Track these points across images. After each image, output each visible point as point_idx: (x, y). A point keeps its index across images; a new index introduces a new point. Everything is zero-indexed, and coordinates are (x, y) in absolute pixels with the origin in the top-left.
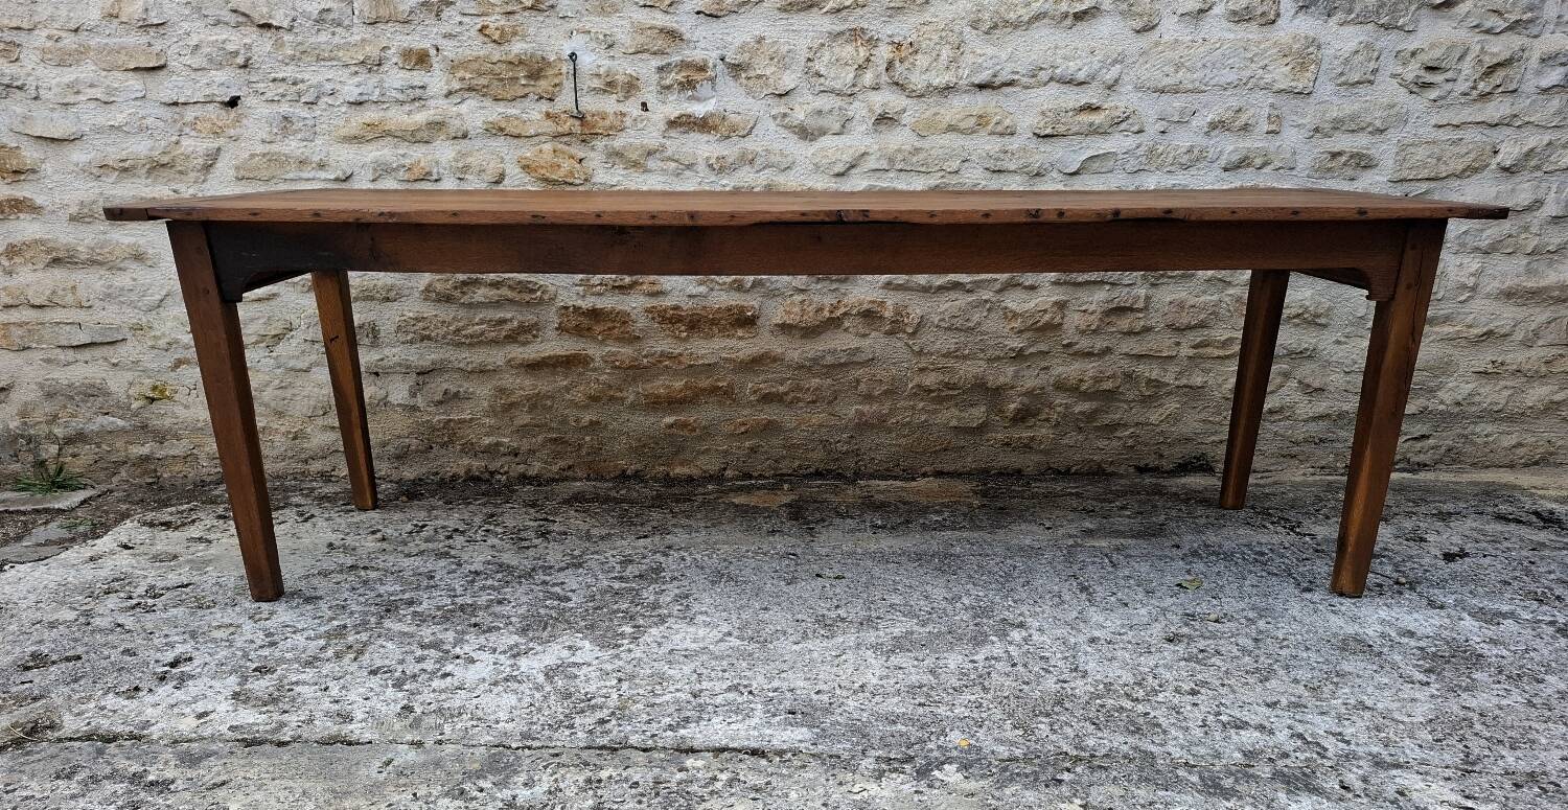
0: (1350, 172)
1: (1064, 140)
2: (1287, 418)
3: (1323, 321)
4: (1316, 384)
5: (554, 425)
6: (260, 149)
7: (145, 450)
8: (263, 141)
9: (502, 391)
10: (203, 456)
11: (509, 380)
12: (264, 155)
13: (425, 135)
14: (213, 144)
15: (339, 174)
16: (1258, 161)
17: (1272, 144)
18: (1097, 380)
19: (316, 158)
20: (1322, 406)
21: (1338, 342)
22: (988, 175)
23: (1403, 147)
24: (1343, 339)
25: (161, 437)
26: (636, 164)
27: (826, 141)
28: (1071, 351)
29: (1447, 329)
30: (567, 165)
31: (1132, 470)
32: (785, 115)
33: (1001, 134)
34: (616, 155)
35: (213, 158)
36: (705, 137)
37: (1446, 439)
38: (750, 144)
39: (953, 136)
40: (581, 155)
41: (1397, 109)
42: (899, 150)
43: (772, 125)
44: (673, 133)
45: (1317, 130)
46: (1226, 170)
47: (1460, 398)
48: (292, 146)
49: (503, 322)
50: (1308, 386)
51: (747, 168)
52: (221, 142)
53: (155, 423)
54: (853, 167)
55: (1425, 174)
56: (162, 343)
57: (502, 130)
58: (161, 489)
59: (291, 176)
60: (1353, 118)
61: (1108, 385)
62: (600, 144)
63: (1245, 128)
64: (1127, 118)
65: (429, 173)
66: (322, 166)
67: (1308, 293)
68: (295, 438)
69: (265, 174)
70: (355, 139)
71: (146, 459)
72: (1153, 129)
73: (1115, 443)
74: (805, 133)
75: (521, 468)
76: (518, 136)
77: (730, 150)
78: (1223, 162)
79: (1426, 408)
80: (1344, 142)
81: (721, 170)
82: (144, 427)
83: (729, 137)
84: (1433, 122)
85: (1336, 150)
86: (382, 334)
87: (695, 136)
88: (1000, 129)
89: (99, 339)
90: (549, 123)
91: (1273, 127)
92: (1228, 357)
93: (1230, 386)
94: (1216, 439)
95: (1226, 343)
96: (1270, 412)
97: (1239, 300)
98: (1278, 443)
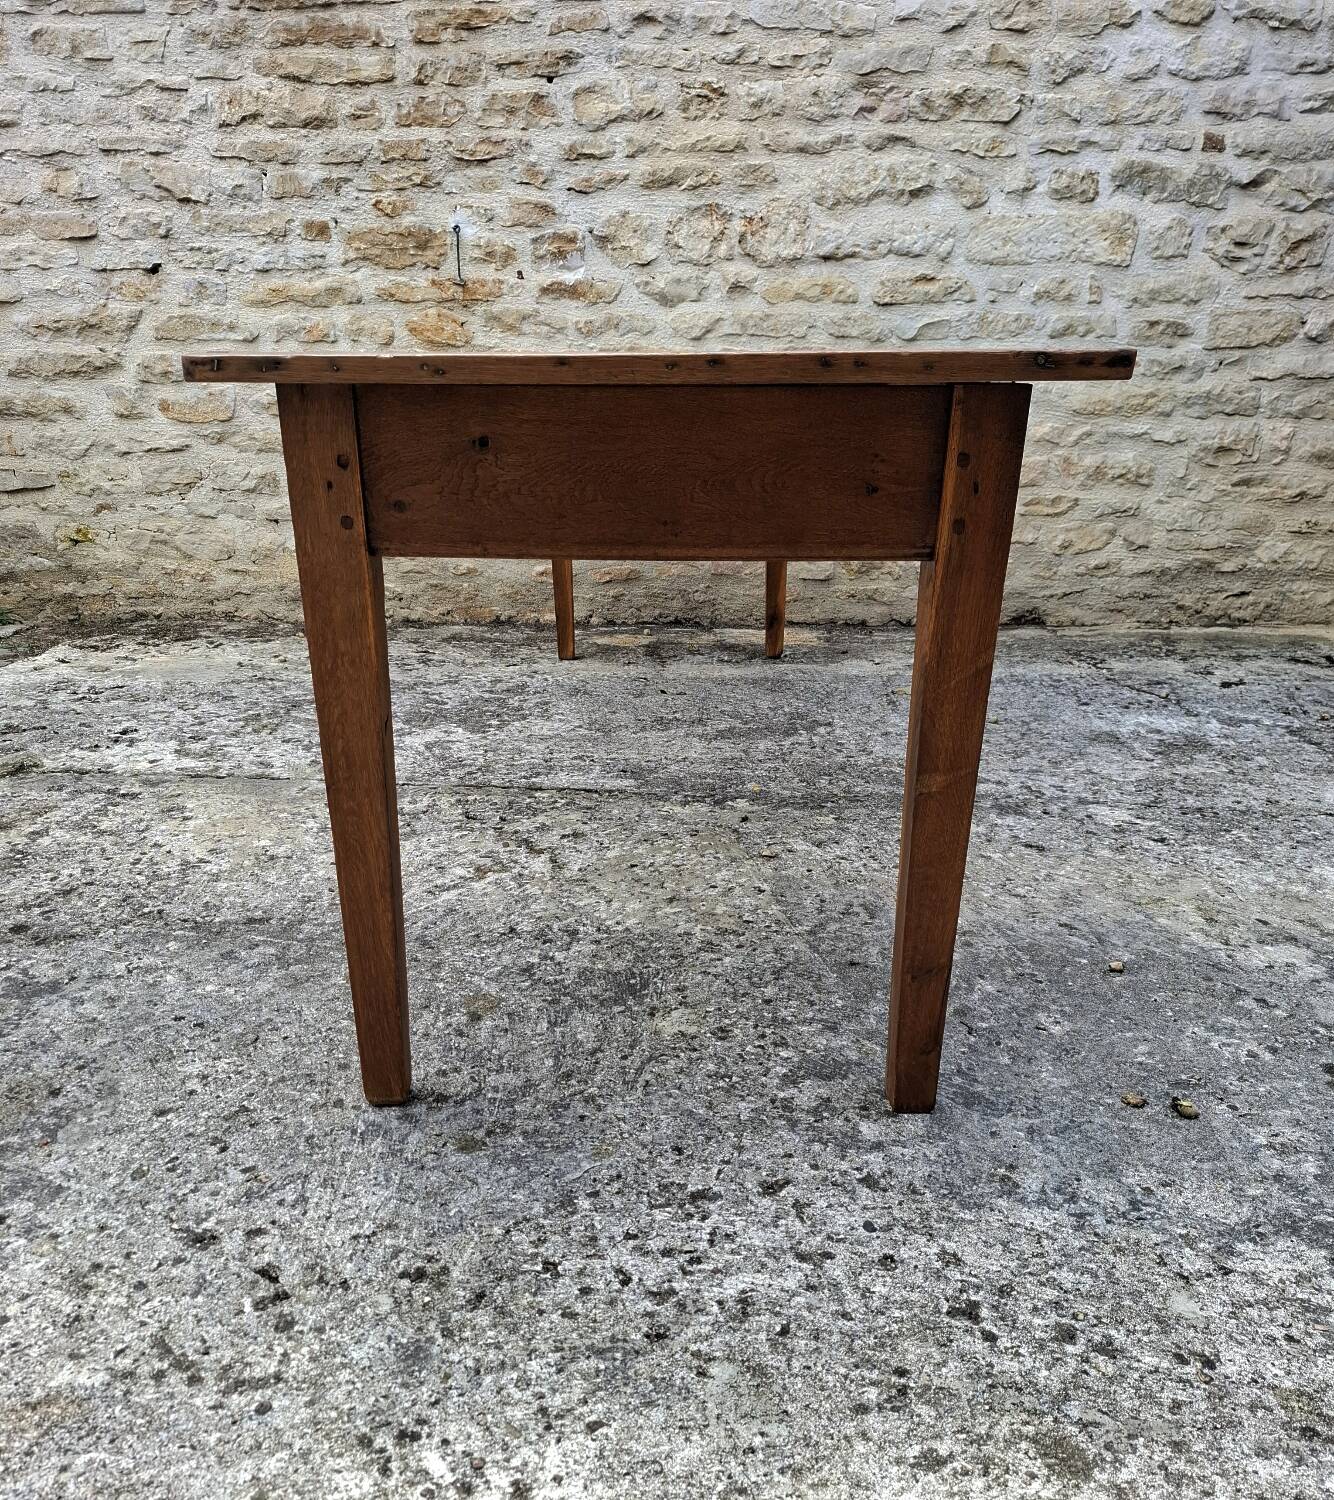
0: (1167, 340)
1: (901, 308)
2: (1113, 574)
3: (1145, 481)
4: (1140, 542)
5: (434, 571)
6: (177, 312)
7: (69, 589)
8: (181, 305)
10: (119, 595)
12: (181, 317)
13: (324, 300)
14: (135, 307)
15: (247, 335)
16: (1082, 329)
17: (1094, 313)
19: (227, 321)
20: (1145, 562)
21: (1160, 502)
22: (832, 340)
23: (1215, 317)
24: (1164, 499)
25: (82, 577)
26: (511, 328)
27: (682, 308)
29: (1263, 490)
30: (449, 328)
32: (647, 283)
33: (845, 303)
34: (494, 319)
35: (136, 319)
36: (574, 303)
37: (1265, 595)
38: (618, 310)
39: (797, 303)
40: (462, 319)
41: (1208, 282)
42: (751, 316)
43: (635, 293)
44: (545, 299)
45: (1135, 300)
46: (1052, 337)
47: (1276, 556)
48: (206, 309)
50: (1133, 543)
51: (613, 332)
52: (143, 305)
53: (78, 563)
54: (708, 332)
55: (1237, 342)
56: (86, 489)
57: (392, 295)
58: (82, 625)
59: (204, 336)
60: (1168, 289)
62: (480, 309)
63: (1068, 298)
64: (960, 288)
65: (327, 335)
66: (232, 328)
67: (1131, 455)
68: (203, 580)
69: (182, 335)
70: (262, 303)
71: (70, 597)
72: (983, 299)
74: (666, 300)
75: (405, 613)
76: (407, 302)
77: (597, 315)
78: (1048, 330)
79: (1245, 566)
80: (1162, 312)
81: (589, 334)
82: (68, 567)
83: (595, 303)
84: (1244, 294)
85: (1153, 319)
87: (565, 302)
88: (842, 297)
89: (31, 485)
90: (434, 289)
91: (1094, 297)
92: (1057, 515)
93: (1058, 543)
94: (1047, 593)
95: (1055, 501)
96: (1097, 568)
97: (1066, 460)
98: (1105, 598)
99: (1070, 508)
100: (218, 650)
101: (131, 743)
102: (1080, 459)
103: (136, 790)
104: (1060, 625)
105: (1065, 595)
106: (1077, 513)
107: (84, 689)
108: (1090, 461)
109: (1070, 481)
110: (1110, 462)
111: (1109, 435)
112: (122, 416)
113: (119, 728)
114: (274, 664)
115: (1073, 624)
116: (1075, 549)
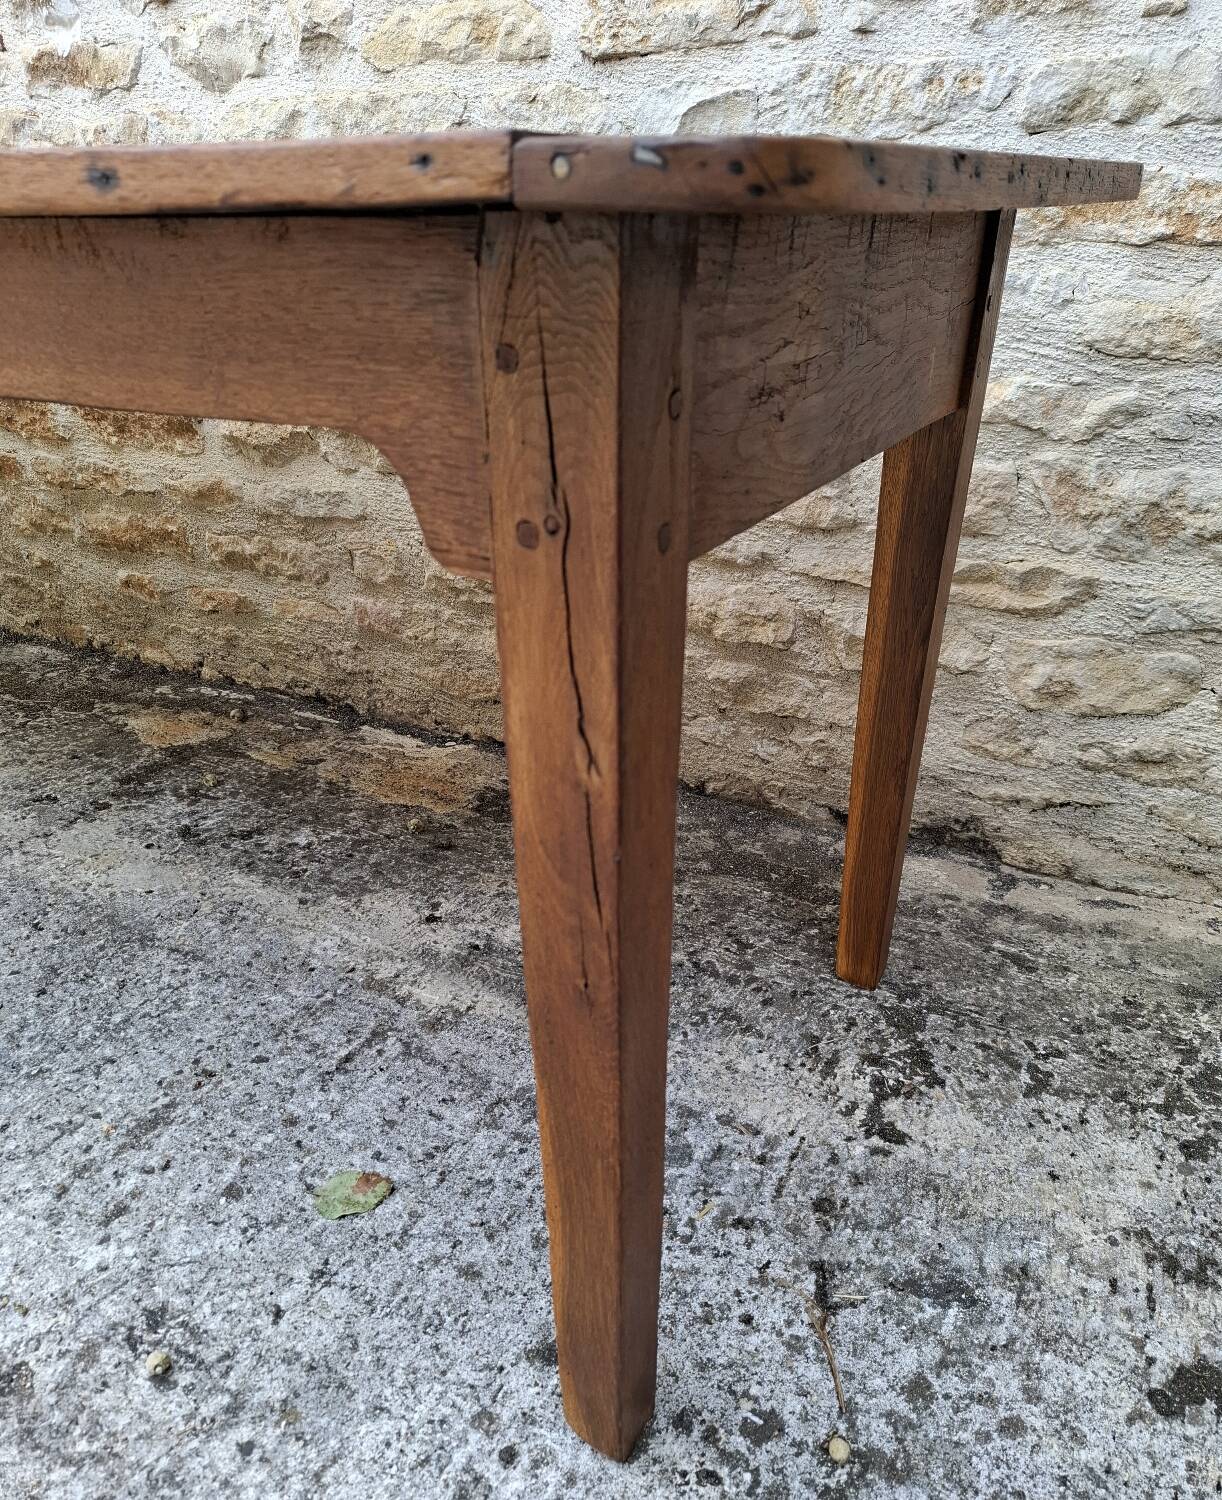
1: (642, 64)
2: (1185, 783)
17: (1158, 49)
18: (744, 621)
27: (243, 91)
31: (823, 814)
32: (175, 42)
33: (522, 59)
36: (79, 93)
38: (138, 103)
39: (432, 67)
42: (347, 105)
43: (163, 64)
44: (40, 87)
61: (765, 635)
72: (836, 27)
73: (790, 755)
74: (211, 78)
77: (112, 117)
78: (1019, 107)
83: (107, 92)
87: (67, 91)
88: (516, 47)
92: (1033, 614)
93: (1034, 681)
94: (1004, 791)
95: (1029, 580)
96: (1140, 759)
97: (1067, 477)
98: (1157, 832)
99: (1070, 603)
102: (1105, 480)
104: (1033, 869)
105: (1049, 805)
106: (1091, 616)
108: (1134, 485)
109: (1077, 534)
110: (1194, 493)
111: (1193, 419)
115: (1068, 873)
116: (1083, 703)
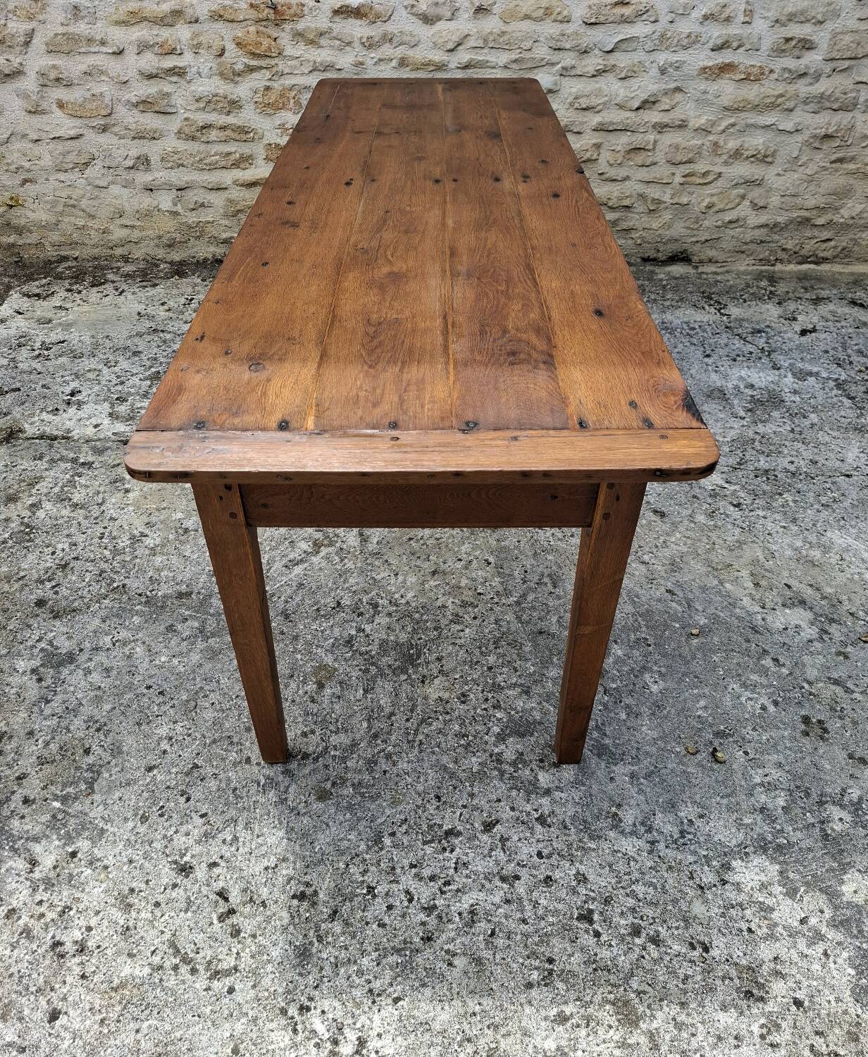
0: (796, 52)
1: (603, 26)
2: (741, 226)
3: (769, 159)
4: (761, 204)
6: (61, 30)
7: (11, 240)
8: (62, 24)
9: (231, 201)
10: (47, 244)
11: (236, 193)
12: (64, 35)
13: (169, 20)
14: (28, 26)
15: (115, 49)
16: (735, 44)
17: (745, 31)
18: (620, 199)
19: (98, 38)
20: (764, 218)
21: (778, 175)
22: (551, 51)
23: (835, 35)
24: (781, 172)
25: (20, 231)
26: (312, 42)
27: (441, 25)
28: (603, 177)
29: (852, 166)
30: (266, 42)
31: (639, 260)
32: (413, 6)
33: (561, 22)
34: (298, 35)
35: (30, 35)
36: (358, 22)
37: (843, 241)
38: (390, 27)
39: (528, 22)
40: (275, 35)
41: (833, 6)
42: (491, 33)
43: (404, 13)
44: (337, 19)
45: (777, 21)
46: (713, 50)
47: (854, 214)
48: (82, 28)
49: (229, 154)
50: (756, 205)
51: (388, 45)
52: (34, 24)
53: (15, 222)
54: (459, 45)
55: (848, 54)
56: (13, 167)
57: (221, 16)
58: (25, 266)
59: (83, 50)
60: (802, 13)
61: (627, 202)
62: (288, 27)
63: (728, 19)
64: (647, 11)
65: (175, 49)
66: (103, 43)
67: (761, 141)
68: (104, 233)
69: (65, 48)
70: (124, 23)
71: (13, 245)
72: (664, 20)
73: (630, 242)
74: (428, 20)
76: (232, 21)
77: (375, 31)
78: (710, 45)
79: (831, 221)
80: (796, 31)
81: (370, 47)
82: (8, 224)
83: (375, 22)
84: (857, 16)
85: (789, 36)
86: (153, 163)
87: (352, 21)
88: (560, 18)
90: (252, 11)
91: (747, 19)
92: (705, 184)
93: (705, 204)
94: (694, 239)
95: (705, 174)
96: (730, 222)
97: (716, 144)
98: (734, 243)
99: (715, 179)
100: (122, 297)
101: (80, 404)
102: (725, 144)
103: (90, 459)
104: (701, 262)
105: (707, 241)
106: (720, 183)
107: (38, 345)
108: (732, 144)
109: (717, 160)
110: (746, 145)
111: (747, 126)
112: (30, 112)
113: (68, 390)
114: (162, 313)
115: (710, 261)
116: (716, 209)
